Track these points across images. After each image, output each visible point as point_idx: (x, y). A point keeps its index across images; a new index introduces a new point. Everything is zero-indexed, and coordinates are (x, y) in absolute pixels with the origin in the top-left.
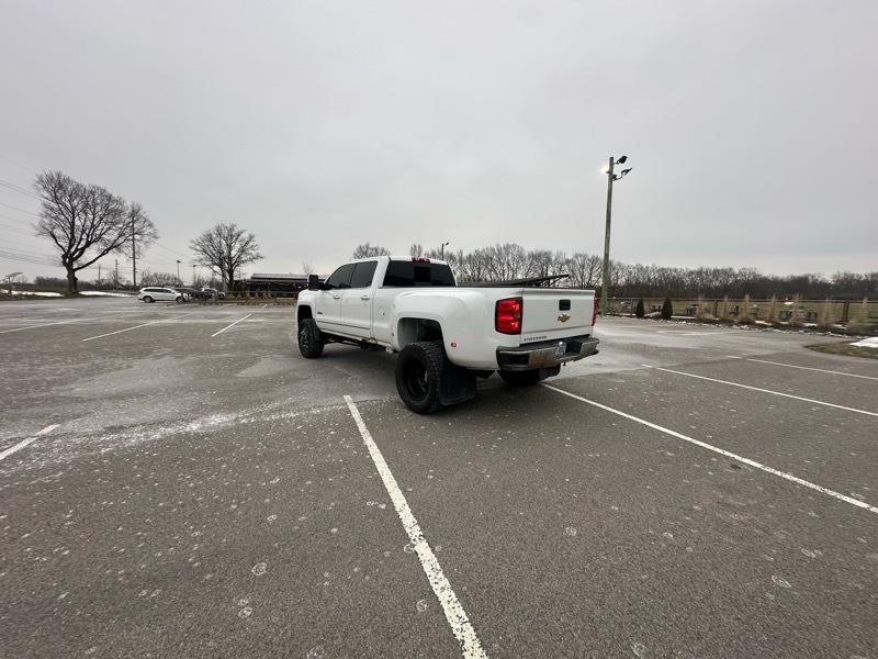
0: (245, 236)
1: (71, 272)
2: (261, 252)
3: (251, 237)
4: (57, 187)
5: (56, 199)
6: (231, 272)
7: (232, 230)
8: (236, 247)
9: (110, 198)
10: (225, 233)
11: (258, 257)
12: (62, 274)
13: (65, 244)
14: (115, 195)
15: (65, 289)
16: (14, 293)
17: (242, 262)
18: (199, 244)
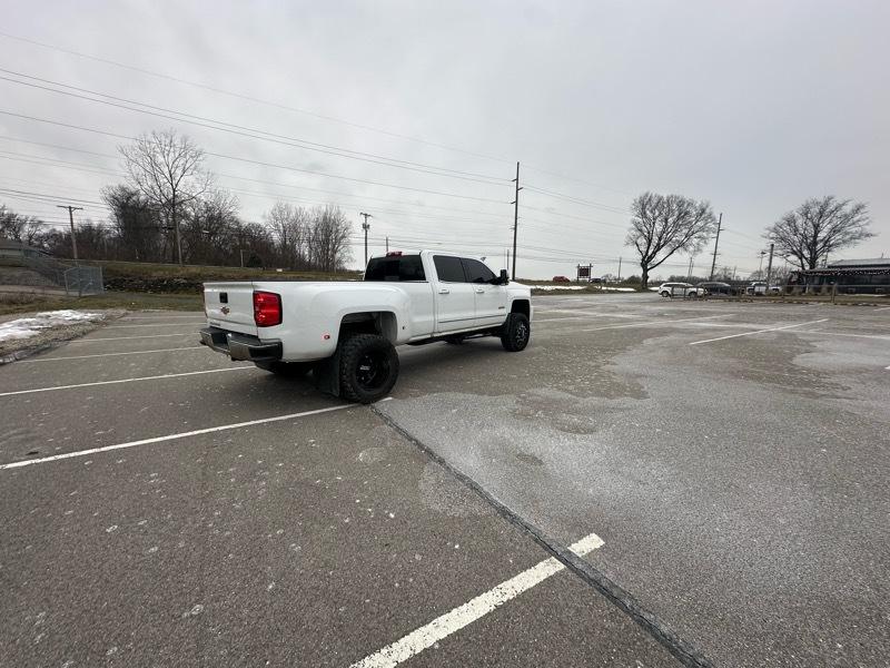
0: (847, 209)
1: (646, 270)
3: (858, 209)
5: (644, 215)
7: (827, 204)
8: (828, 227)
10: (815, 210)
12: (639, 273)
13: (643, 249)
15: (638, 285)
16: (604, 288)
17: (837, 245)
18: (775, 230)
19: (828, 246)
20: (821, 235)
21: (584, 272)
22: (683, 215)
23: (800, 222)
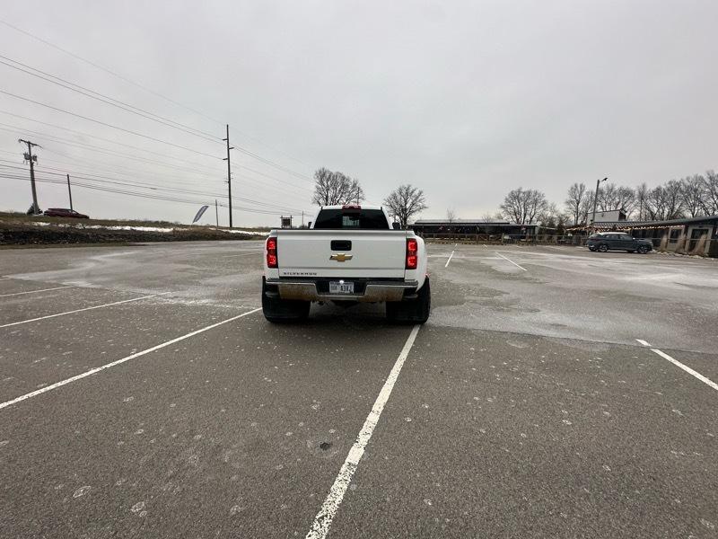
0: (416, 193)
2: (426, 204)
3: (420, 193)
4: (322, 175)
5: (322, 183)
6: (405, 219)
7: (408, 189)
8: (410, 201)
9: (344, 178)
10: (404, 192)
11: (424, 207)
14: (346, 177)
17: (413, 212)
18: (388, 201)
19: (411, 212)
20: (408, 206)
21: (286, 222)
22: (345, 186)
23: (399, 197)
